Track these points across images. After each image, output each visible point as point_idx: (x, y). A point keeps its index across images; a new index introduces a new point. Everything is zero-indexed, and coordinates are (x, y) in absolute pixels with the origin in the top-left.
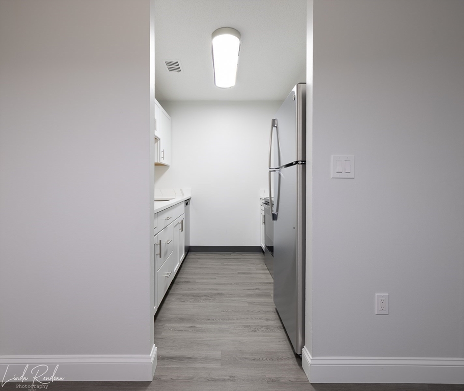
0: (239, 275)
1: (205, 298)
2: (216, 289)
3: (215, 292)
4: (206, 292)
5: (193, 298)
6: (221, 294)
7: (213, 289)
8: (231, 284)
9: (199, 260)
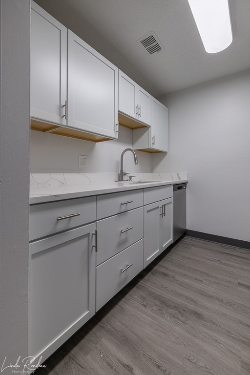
0: (240, 288)
1: (173, 311)
2: (195, 302)
3: (192, 307)
4: (180, 301)
5: (159, 304)
6: (199, 316)
7: (192, 300)
8: (222, 301)
9: (193, 248)
